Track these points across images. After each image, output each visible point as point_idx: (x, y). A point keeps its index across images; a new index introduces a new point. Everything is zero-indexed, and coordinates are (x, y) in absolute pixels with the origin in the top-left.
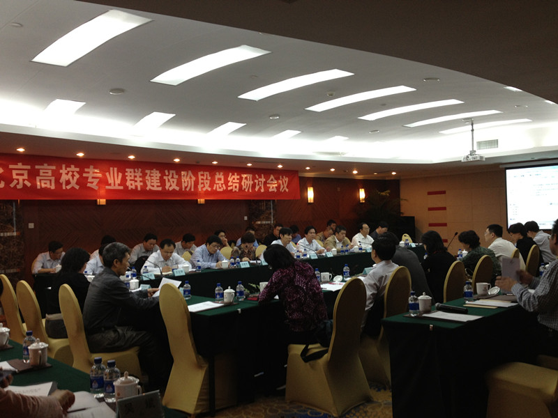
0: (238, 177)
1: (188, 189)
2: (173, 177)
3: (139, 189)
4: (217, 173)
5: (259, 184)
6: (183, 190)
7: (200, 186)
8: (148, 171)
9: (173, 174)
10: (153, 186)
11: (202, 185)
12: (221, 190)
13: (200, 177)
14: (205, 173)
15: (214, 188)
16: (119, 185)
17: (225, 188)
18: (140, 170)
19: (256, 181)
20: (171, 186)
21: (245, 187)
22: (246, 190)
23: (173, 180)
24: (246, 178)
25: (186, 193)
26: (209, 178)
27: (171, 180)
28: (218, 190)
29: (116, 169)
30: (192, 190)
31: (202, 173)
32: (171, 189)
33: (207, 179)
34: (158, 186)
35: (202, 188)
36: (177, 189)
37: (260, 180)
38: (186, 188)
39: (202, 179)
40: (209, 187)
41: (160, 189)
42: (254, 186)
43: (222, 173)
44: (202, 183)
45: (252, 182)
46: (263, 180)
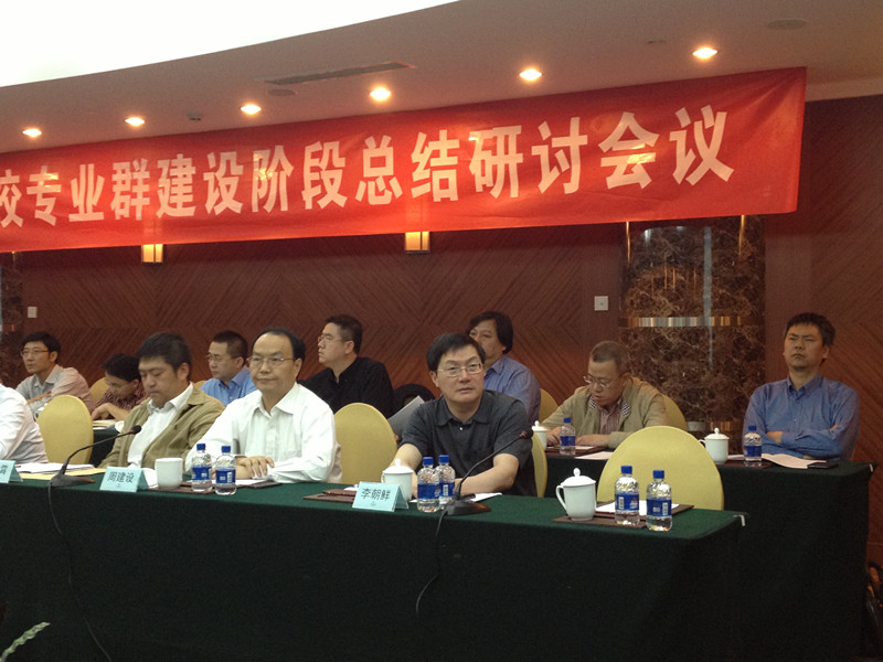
0: (455, 144)
1: (269, 207)
2: (228, 174)
3: (139, 216)
4: (370, 142)
5: (553, 163)
6: (255, 209)
7: (308, 195)
8: (163, 164)
9: (228, 162)
10: (174, 205)
11: (317, 190)
12: (386, 199)
13: (309, 162)
14: (328, 146)
15: (359, 197)
16: (96, 209)
17: (398, 192)
18: (144, 161)
19: (541, 151)
20: (219, 200)
21: (488, 180)
22: (496, 193)
23: (229, 181)
24: (491, 147)
25: (264, 221)
26: (340, 162)
27: (223, 183)
28: (374, 200)
29: (91, 166)
30: (284, 208)
31: (316, 147)
32: (219, 210)
33: (330, 167)
34: (186, 205)
35: (316, 199)
36: (237, 207)
37: (557, 142)
38: (262, 202)
39: (315, 169)
40: (341, 192)
41: (190, 212)
42: (529, 172)
43: (386, 140)
44: (314, 183)
45: (520, 158)
46: (575, 140)
